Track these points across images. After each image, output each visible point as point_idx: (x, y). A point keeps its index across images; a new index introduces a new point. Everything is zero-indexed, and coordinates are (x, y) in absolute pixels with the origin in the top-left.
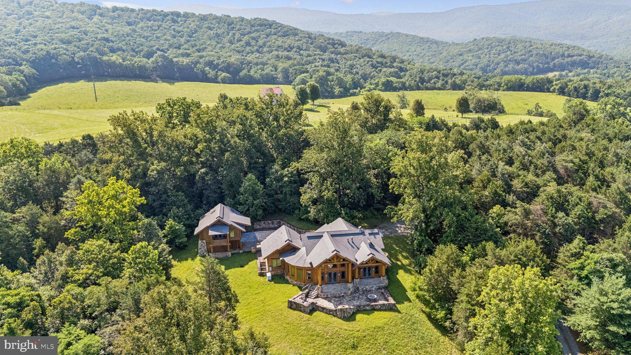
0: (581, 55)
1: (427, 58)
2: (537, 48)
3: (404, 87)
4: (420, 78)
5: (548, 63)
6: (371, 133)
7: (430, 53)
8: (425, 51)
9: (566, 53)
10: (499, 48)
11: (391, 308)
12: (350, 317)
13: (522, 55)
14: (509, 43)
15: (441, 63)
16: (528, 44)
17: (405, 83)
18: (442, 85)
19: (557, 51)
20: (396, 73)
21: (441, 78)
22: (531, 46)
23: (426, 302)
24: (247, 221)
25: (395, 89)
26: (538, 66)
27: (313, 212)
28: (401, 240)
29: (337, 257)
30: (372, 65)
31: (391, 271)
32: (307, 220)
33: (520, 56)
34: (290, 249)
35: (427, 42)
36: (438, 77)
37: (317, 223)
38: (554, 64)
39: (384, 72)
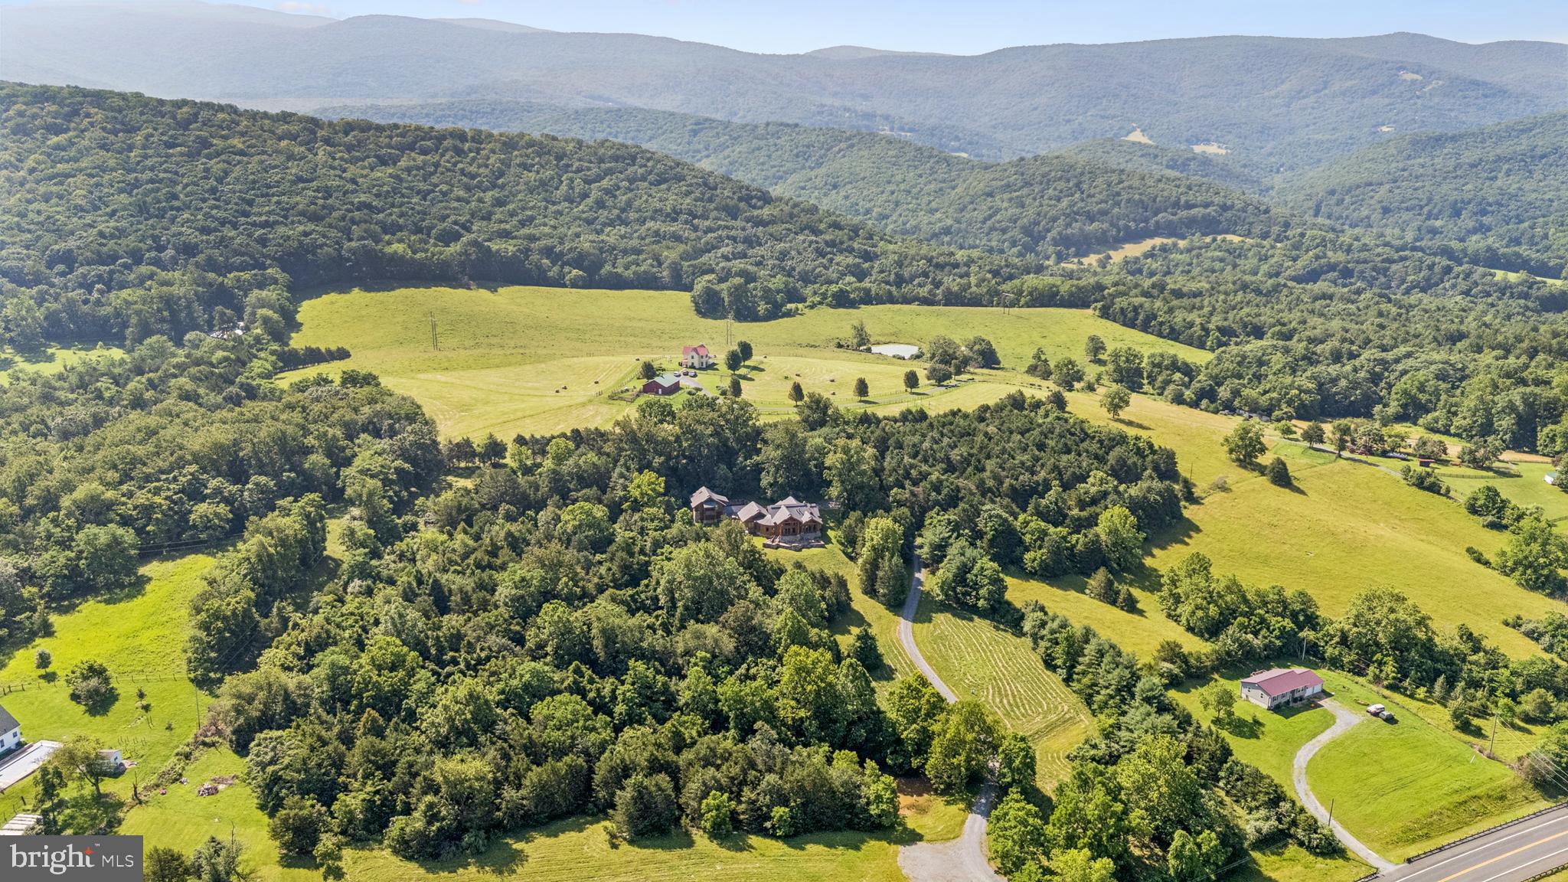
0: (1206, 205)
1: (926, 199)
2: (1130, 187)
3: (868, 299)
4: (896, 274)
5: (1146, 220)
6: (813, 429)
7: (932, 186)
8: (922, 180)
9: (1183, 199)
10: (1061, 185)
11: (822, 546)
12: (800, 550)
13: (1102, 202)
14: (1082, 174)
15: (951, 210)
16: (1115, 178)
17: (869, 290)
18: (930, 292)
19: (1165, 194)
20: (858, 265)
21: (931, 275)
22: (1121, 182)
23: (842, 544)
24: (725, 499)
25: (853, 304)
26: (1127, 227)
27: (769, 493)
28: (831, 512)
29: (791, 518)
30: (817, 250)
31: (824, 529)
32: (765, 499)
33: (1097, 203)
34: (761, 516)
35: (930, 157)
36: (925, 275)
37: (773, 501)
38: (1157, 222)
39: (838, 264)
